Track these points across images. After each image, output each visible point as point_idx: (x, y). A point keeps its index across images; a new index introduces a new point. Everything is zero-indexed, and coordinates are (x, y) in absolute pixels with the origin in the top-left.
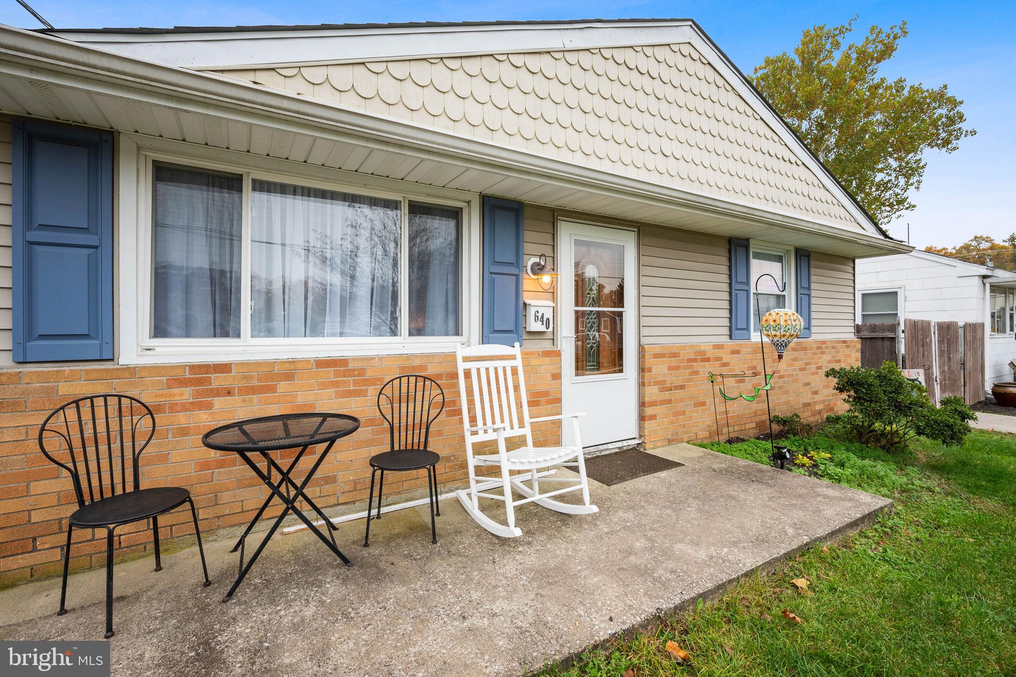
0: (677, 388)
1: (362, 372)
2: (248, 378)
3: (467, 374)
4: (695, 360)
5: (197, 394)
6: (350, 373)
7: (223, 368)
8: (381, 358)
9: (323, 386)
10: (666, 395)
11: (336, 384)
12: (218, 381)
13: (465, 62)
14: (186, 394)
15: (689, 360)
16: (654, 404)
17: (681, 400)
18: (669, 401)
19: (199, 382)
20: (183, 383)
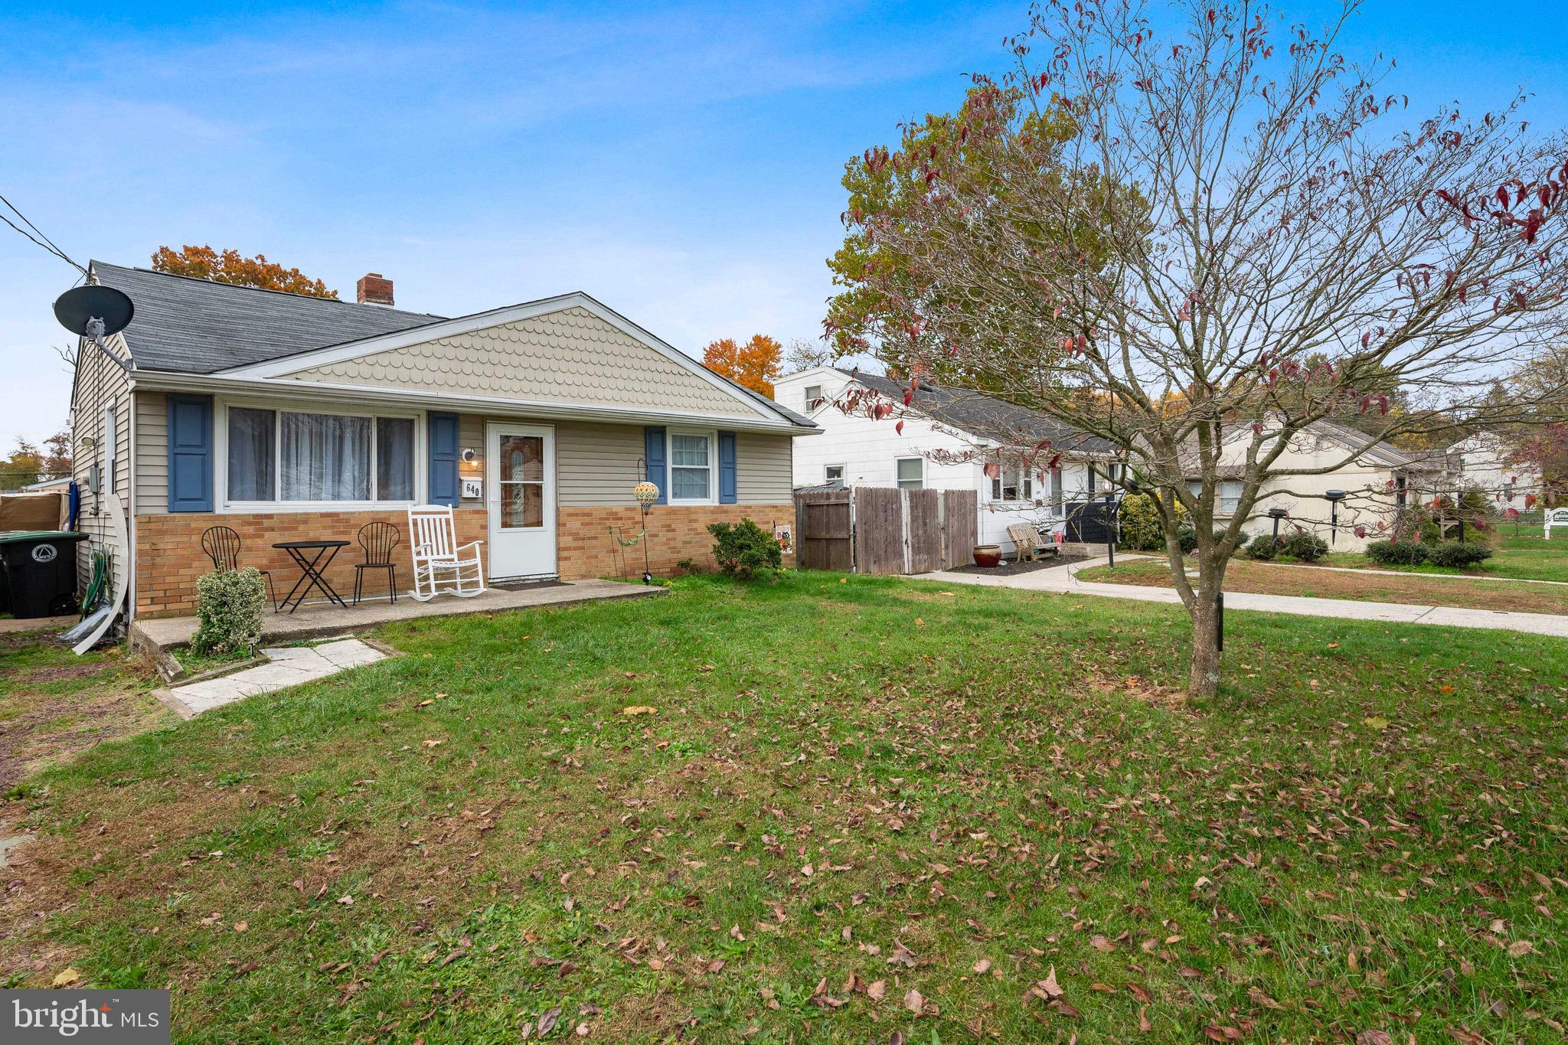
0: (589, 538)
1: (348, 521)
2: (283, 522)
3: (415, 524)
4: (608, 519)
5: (256, 530)
6: (340, 521)
7: (270, 516)
8: (360, 513)
9: (325, 528)
10: (580, 543)
11: (332, 527)
12: (266, 523)
13: (410, 349)
14: (250, 530)
15: (601, 519)
16: (568, 549)
17: (594, 548)
18: (583, 548)
19: (258, 523)
20: (249, 524)
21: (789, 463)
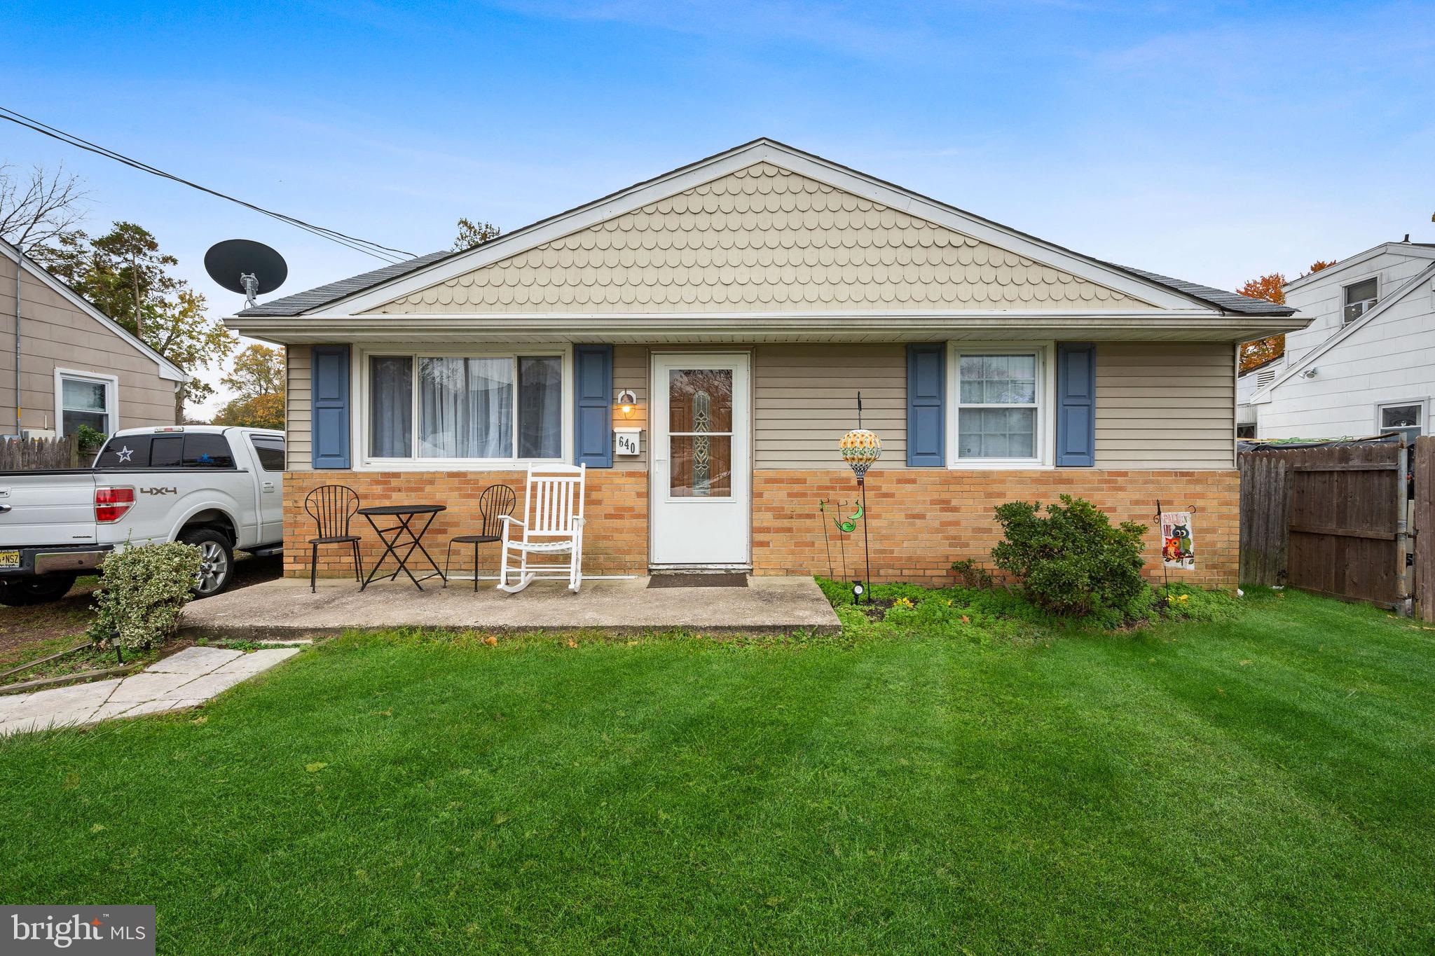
0: (800, 516)
1: (476, 482)
2: (409, 482)
4: (833, 488)
5: (385, 490)
6: (468, 482)
7: (396, 475)
8: (489, 473)
9: (451, 490)
10: (786, 523)
11: (459, 489)
12: (394, 483)
14: (378, 489)
15: (820, 488)
16: (767, 530)
17: (809, 530)
18: (790, 530)
19: (386, 483)
20: (378, 482)
21: (1228, 393)
